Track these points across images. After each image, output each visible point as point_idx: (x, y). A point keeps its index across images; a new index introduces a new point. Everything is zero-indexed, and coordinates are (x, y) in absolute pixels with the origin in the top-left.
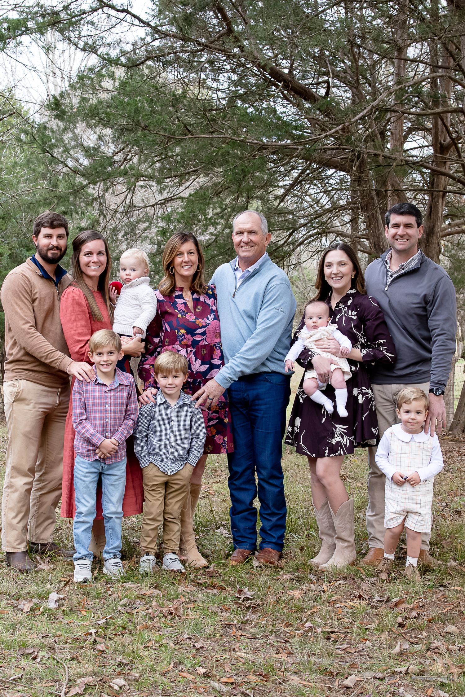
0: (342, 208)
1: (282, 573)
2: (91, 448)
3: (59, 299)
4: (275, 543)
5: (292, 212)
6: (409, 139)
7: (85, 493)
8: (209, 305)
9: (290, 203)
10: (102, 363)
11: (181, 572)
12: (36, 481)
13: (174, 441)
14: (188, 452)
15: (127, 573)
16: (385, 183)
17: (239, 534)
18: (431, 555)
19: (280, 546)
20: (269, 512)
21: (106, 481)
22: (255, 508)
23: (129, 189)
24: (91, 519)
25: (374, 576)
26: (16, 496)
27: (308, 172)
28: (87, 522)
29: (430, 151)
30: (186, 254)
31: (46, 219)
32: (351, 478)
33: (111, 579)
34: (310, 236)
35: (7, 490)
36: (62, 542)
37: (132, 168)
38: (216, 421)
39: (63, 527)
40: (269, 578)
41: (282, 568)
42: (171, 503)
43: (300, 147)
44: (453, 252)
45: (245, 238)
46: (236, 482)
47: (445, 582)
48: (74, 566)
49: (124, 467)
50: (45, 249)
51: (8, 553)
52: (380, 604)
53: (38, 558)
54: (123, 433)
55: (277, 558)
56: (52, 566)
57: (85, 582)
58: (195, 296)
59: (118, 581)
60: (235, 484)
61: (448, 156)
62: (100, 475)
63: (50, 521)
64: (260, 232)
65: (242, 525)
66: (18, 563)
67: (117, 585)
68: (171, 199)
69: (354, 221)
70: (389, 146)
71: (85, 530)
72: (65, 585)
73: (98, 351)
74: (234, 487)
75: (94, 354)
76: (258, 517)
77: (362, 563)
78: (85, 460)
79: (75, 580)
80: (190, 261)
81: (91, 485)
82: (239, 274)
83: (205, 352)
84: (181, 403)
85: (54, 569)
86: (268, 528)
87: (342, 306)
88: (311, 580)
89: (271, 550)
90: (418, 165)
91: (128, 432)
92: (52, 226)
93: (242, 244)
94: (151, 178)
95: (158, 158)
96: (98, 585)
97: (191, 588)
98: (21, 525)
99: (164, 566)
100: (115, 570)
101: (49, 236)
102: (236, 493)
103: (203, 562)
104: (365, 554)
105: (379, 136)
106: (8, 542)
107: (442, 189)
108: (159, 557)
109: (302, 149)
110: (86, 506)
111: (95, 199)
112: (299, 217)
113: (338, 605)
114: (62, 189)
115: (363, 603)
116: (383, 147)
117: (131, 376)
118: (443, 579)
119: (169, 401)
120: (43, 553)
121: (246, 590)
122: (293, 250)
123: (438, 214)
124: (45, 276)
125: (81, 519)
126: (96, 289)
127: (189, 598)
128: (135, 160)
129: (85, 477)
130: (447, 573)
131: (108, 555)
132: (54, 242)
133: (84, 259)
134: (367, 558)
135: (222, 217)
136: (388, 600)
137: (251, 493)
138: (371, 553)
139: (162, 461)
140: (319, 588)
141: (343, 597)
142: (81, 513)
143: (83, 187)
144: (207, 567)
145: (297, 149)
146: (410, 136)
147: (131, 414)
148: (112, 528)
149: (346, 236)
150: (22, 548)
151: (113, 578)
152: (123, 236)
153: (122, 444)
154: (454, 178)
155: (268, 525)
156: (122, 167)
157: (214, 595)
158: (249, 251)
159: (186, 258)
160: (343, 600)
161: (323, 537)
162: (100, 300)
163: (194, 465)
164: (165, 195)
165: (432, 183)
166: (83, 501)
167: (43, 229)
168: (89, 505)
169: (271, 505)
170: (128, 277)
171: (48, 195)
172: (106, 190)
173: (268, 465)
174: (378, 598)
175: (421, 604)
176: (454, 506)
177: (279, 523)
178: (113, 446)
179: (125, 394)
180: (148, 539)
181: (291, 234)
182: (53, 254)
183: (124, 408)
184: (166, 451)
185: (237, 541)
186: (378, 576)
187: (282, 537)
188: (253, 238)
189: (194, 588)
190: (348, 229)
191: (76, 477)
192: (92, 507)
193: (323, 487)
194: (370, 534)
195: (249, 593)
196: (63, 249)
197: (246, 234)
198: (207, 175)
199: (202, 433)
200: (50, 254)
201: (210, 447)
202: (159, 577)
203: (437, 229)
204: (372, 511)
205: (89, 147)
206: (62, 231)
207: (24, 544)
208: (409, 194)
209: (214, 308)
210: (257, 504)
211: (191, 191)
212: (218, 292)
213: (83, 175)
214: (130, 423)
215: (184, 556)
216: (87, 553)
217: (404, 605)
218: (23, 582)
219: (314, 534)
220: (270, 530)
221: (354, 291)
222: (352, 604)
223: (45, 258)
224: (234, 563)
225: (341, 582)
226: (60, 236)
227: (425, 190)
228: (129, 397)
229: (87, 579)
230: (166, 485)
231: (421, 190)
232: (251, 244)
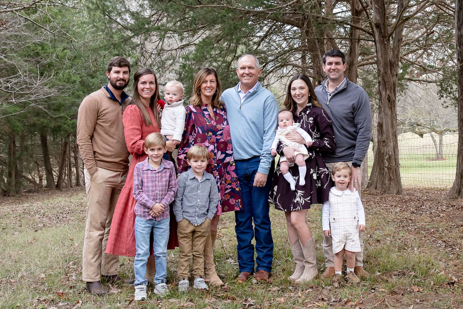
0: (296, 50)
1: (271, 286)
2: (146, 210)
3: (122, 114)
4: (266, 267)
5: (264, 52)
6: (336, 7)
7: (142, 241)
8: (222, 115)
9: (263, 47)
10: (154, 156)
11: (206, 290)
12: (106, 234)
13: (200, 203)
14: (208, 211)
15: (170, 292)
16: (322, 34)
17: (243, 262)
18: (365, 269)
19: (269, 268)
20: (262, 246)
21: (157, 233)
22: (253, 245)
23: (160, 39)
24: (146, 258)
25: (330, 285)
26: (92, 244)
27: (274, 27)
28: (144, 260)
29: (349, 13)
30: (209, 82)
31: (116, 61)
32: (309, 221)
33: (160, 297)
34: (276, 67)
35: (86, 240)
36: (125, 273)
37: (162, 25)
38: (230, 190)
39: (125, 263)
40: (264, 291)
41: (271, 284)
42: (197, 245)
44: (364, 76)
45: (247, 71)
46: (240, 229)
47: (374, 287)
48: (135, 289)
49: (168, 223)
50: (115, 80)
51: (88, 283)
52: (335, 303)
53: (110, 285)
54: (167, 200)
55: (267, 276)
56: (120, 290)
57: (143, 300)
58: (215, 110)
59: (165, 298)
60: (239, 230)
61: (360, 18)
62: (153, 228)
63: (115, 261)
64: (255, 68)
65: (245, 257)
66: (96, 289)
67: (164, 300)
68: (188, 45)
69: (303, 58)
70: (323, 10)
71: (143, 265)
72: (130, 303)
73: (151, 148)
74: (239, 231)
75: (149, 149)
76: (255, 250)
77: (322, 277)
78: (143, 219)
79: (136, 299)
80: (211, 86)
81: (146, 236)
82: (242, 95)
83: (223, 146)
84: (205, 179)
85: (121, 292)
86: (262, 257)
87: (303, 114)
88: (290, 290)
89: (263, 271)
90: (342, 23)
91: (171, 199)
92: (120, 66)
93: (245, 75)
94: (175, 31)
95: (178, 19)
96: (152, 301)
97: (213, 300)
98: (97, 264)
99: (195, 287)
100: (163, 291)
101: (118, 72)
102: (241, 236)
103: (220, 282)
104: (323, 271)
105: (318, 5)
106: (88, 275)
107: (357, 38)
108: (191, 280)
109: (272, 14)
111: (138, 45)
112: (269, 56)
113: (309, 306)
114: (116, 38)
115: (325, 303)
116: (320, 12)
117: (172, 162)
118: (373, 285)
119: (197, 177)
120: (113, 282)
121: (250, 299)
122: (266, 76)
123: (355, 53)
124: (113, 98)
125: (139, 259)
126: (149, 106)
127: (212, 307)
128: (165, 20)
129: (143, 230)
130: (375, 281)
131: (158, 281)
132: (121, 76)
133: (140, 86)
134: (325, 274)
135: (220, 56)
136: (340, 300)
137: (250, 235)
138: (327, 271)
139: (191, 217)
140: (296, 295)
141: (311, 300)
142: (139, 254)
143: (131, 38)
144: (224, 286)
145: (269, 13)
146: (337, 5)
147: (172, 187)
148: (160, 263)
149: (298, 67)
150: (98, 278)
151: (161, 296)
152: (157, 69)
153: (167, 207)
154: (365, 31)
155: (261, 255)
156: (156, 25)
157: (229, 304)
158: (249, 79)
159: (209, 84)
160: (312, 302)
161: (296, 262)
162: (151, 113)
163: (211, 219)
164: (184, 43)
165: (351, 34)
166: (141, 247)
167: (113, 68)
168: (144, 249)
169: (262, 242)
170: (171, 99)
171: (107, 44)
172: (146, 39)
173: (261, 216)
174: (334, 299)
175: (361, 302)
176: (375, 237)
177: (269, 253)
178: (161, 208)
179: (168, 174)
180: (183, 268)
181: (264, 67)
182: (120, 84)
183: (168, 183)
184: (194, 210)
185: (242, 268)
186: (333, 285)
187: (270, 263)
188: (252, 71)
189: (216, 300)
190: (299, 63)
191: (136, 231)
192: (147, 250)
193: (296, 230)
194: (326, 258)
195: (252, 301)
196: (127, 81)
197: (247, 69)
198: (210, 30)
200: (118, 84)
201: (226, 207)
202: (192, 294)
203: (355, 62)
204: (327, 244)
205: (133, 12)
206: (126, 69)
207: (99, 276)
208: (337, 41)
210: (254, 242)
211: (200, 39)
213: (131, 30)
214: (172, 193)
215: (208, 279)
216: (144, 280)
217: (351, 303)
218: (101, 303)
219: (290, 260)
220: (262, 258)
221: (310, 104)
222: (318, 304)
223: (114, 86)
224: (240, 282)
225: (310, 290)
226: (125, 72)
227: (347, 38)
228: (170, 176)
229: (144, 298)
230: (194, 232)
231: (345, 39)
232: (251, 75)
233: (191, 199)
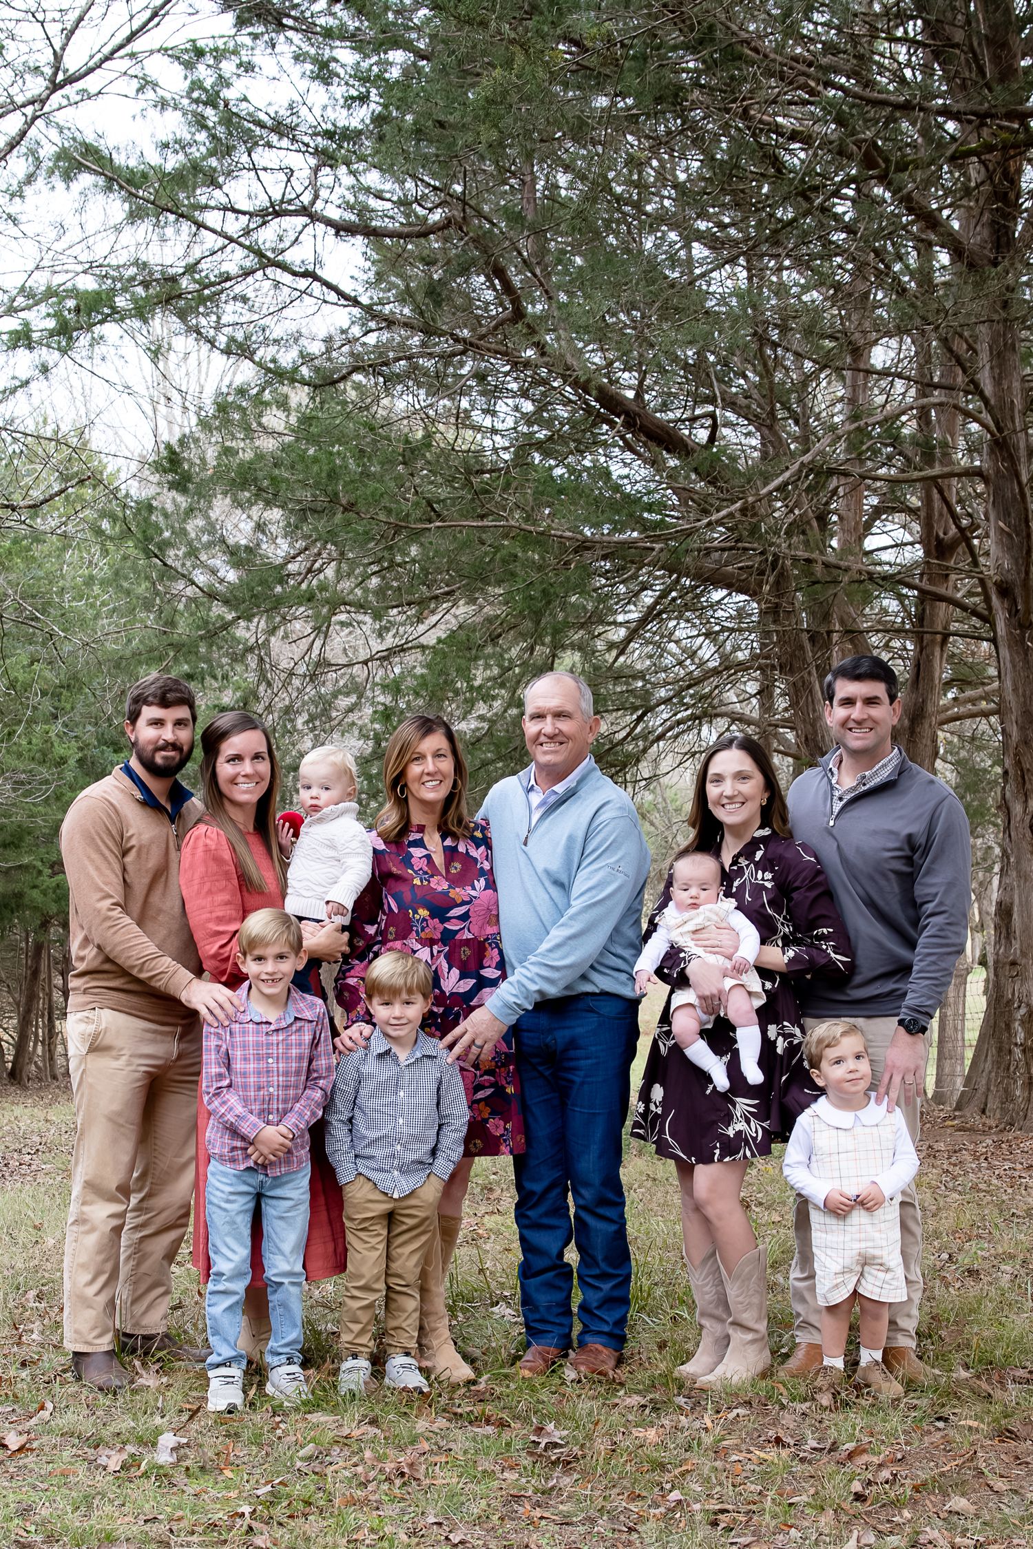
0: (742, 667)
1: (621, 1393)
2: (239, 1144)
3: (179, 849)
4: (609, 1334)
5: (641, 675)
6: (874, 530)
7: (228, 1234)
8: (475, 860)
9: (637, 657)
10: (264, 977)
11: (421, 1392)
12: (133, 1210)
13: (405, 1130)
14: (434, 1152)
15: (313, 1393)
16: (826, 617)
17: (537, 1316)
18: (920, 1358)
19: (618, 1339)
20: (597, 1272)
21: (271, 1211)
22: (568, 1265)
23: (316, 629)
24: (240, 1286)
25: (805, 1400)
26: (92, 1240)
27: (674, 594)
28: (235, 1293)
29: (918, 552)
30: (429, 759)
31: (152, 689)
32: (761, 1204)
33: (281, 1405)
34: (679, 723)
35: (74, 1228)
36: (185, 1332)
37: (323, 587)
38: (489, 1092)
39: (187, 1302)
40: (595, 1404)
41: (622, 1384)
42: (400, 1255)
43: (657, 546)
44: (963, 754)
45: (548, 726)
46: (529, 1213)
47: (946, 1411)
48: (208, 1379)
49: (306, 1182)
50: (150, 747)
51: (76, 1354)
52: (818, 1455)
53: (137, 1363)
54: (303, 1114)
55: (612, 1363)
56: (165, 1380)
57: (230, 1412)
58: (448, 842)
59: (297, 1410)
60: (527, 1217)
61: (952, 563)
62: (259, 1197)
63: (161, 1290)
64: (578, 715)
65: (544, 1299)
66: (97, 1375)
67: (294, 1417)
68: (402, 649)
69: (765, 693)
70: (834, 543)
71: (230, 1308)
72: (191, 1417)
73: (257, 952)
74: (526, 1222)
75: (249, 958)
76: (575, 1282)
77: (781, 1374)
78: (228, 1169)
79: (211, 1407)
80: (439, 772)
81: (239, 1219)
82: (536, 798)
83: (468, 952)
84: (418, 1055)
85: (169, 1386)
86: (595, 1304)
87: (743, 862)
88: (680, 1408)
89: (600, 1347)
90: (893, 582)
91: (313, 1114)
92: (164, 703)
93: (543, 739)
94: (361, 606)
95: (375, 568)
96: (257, 1418)
97: (442, 1422)
98: (103, 1299)
99: (387, 1380)
100: (290, 1388)
101: (158, 723)
102: (531, 1235)
103: (466, 1372)
104: (787, 1356)
105: (815, 524)
106: (76, 1332)
107: (940, 629)
109: (662, 550)
110: (230, 1260)
111: (250, 650)
112: (655, 685)
113: (734, 1458)
114: (183, 629)
115: (785, 1453)
116: (823, 546)
117: (320, 1001)
118: (943, 1405)
119: (395, 1049)
120: (146, 1354)
121: (550, 1427)
122: (645, 751)
123: (932, 680)
124: (149, 802)
125: (220, 1287)
126: (251, 829)
127: (436, 1444)
128: (330, 572)
129: (228, 1201)
130: (951, 1393)
131: (276, 1358)
132: (168, 734)
133: (225, 770)
134: (792, 1363)
135: (502, 686)
136: (834, 1448)
137: (560, 1234)
138: (800, 1354)
139: (381, 1170)
140: (697, 1424)
141: (743, 1441)
142: (220, 1274)
143: (226, 626)
144: (474, 1382)
145: (653, 549)
146: (877, 523)
147: (319, 1078)
148: (283, 1305)
149: (749, 723)
150: (105, 1343)
151: (286, 1404)
152: (307, 722)
153: (302, 1136)
154: (964, 608)
155: (595, 1298)
156: (304, 586)
157: (488, 1437)
158: (555, 752)
159: (430, 765)
160: (744, 1447)
161: (703, 1322)
162: (259, 849)
163: (446, 1178)
164: (390, 641)
165: (921, 618)
166: (224, 1250)
167: (145, 709)
168: (236, 1258)
169: (600, 1258)
170: (314, 802)
171: (155, 642)
172: (272, 631)
173: (596, 1179)
174: (815, 1444)
175: (899, 1456)
176: (964, 1260)
177: (616, 1293)
178: (282, 1140)
179: (307, 1038)
180: (356, 1328)
181: (640, 719)
182: (165, 758)
183: (305, 1064)
184: (388, 1151)
185: (534, 1331)
186: (813, 1399)
187: (622, 1322)
188: (565, 726)
189: (448, 1424)
190: (752, 709)
191: (211, 1203)
192: (244, 1261)
193: (706, 1221)
194: (799, 1315)
195: (557, 1433)
196: (185, 748)
197: (549, 719)
198: (472, 601)
199: (460, 1114)
200: (159, 759)
201: (478, 1141)
202: (378, 1402)
203: (930, 708)
204: (802, 1270)
205: (237, 546)
206: (183, 712)
207: (108, 1337)
208: (874, 640)
209: (486, 866)
210: (572, 1256)
211: (441, 632)
212: (494, 834)
213: (226, 602)
214: (318, 1095)
215: (427, 1359)
216: (233, 1354)
217: (865, 1458)
218: (108, 1411)
219: (686, 1315)
220: (598, 1308)
221: (766, 832)
222: (762, 1455)
223: (149, 765)
224: (527, 1373)
225: (741, 1411)
226: (179, 723)
227: (906, 631)
228: (315, 1043)
229: (235, 1406)
230: (390, 1218)
231: (899, 632)
232: (560, 739)
233: (377, 1115)
